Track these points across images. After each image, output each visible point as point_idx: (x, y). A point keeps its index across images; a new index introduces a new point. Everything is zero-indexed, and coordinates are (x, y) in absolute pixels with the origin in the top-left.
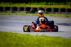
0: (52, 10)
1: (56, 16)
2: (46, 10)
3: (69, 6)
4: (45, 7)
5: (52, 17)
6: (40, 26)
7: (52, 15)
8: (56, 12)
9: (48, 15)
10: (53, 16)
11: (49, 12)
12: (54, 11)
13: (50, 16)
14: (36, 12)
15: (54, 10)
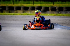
6: (35, 25)
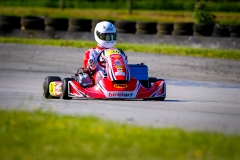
0: (71, 26)
1: (82, 47)
2: (49, 25)
3: (127, 11)
4: (47, 15)
5: (70, 47)
7: (71, 41)
8: (82, 34)
9: (55, 41)
10: (72, 44)
11: (59, 33)
12: (78, 27)
13: (62, 45)
14: (16, 30)
15: (75, 27)
